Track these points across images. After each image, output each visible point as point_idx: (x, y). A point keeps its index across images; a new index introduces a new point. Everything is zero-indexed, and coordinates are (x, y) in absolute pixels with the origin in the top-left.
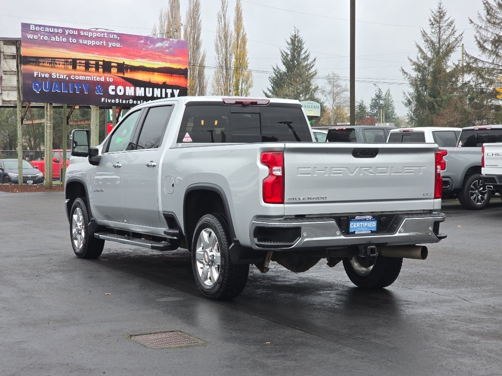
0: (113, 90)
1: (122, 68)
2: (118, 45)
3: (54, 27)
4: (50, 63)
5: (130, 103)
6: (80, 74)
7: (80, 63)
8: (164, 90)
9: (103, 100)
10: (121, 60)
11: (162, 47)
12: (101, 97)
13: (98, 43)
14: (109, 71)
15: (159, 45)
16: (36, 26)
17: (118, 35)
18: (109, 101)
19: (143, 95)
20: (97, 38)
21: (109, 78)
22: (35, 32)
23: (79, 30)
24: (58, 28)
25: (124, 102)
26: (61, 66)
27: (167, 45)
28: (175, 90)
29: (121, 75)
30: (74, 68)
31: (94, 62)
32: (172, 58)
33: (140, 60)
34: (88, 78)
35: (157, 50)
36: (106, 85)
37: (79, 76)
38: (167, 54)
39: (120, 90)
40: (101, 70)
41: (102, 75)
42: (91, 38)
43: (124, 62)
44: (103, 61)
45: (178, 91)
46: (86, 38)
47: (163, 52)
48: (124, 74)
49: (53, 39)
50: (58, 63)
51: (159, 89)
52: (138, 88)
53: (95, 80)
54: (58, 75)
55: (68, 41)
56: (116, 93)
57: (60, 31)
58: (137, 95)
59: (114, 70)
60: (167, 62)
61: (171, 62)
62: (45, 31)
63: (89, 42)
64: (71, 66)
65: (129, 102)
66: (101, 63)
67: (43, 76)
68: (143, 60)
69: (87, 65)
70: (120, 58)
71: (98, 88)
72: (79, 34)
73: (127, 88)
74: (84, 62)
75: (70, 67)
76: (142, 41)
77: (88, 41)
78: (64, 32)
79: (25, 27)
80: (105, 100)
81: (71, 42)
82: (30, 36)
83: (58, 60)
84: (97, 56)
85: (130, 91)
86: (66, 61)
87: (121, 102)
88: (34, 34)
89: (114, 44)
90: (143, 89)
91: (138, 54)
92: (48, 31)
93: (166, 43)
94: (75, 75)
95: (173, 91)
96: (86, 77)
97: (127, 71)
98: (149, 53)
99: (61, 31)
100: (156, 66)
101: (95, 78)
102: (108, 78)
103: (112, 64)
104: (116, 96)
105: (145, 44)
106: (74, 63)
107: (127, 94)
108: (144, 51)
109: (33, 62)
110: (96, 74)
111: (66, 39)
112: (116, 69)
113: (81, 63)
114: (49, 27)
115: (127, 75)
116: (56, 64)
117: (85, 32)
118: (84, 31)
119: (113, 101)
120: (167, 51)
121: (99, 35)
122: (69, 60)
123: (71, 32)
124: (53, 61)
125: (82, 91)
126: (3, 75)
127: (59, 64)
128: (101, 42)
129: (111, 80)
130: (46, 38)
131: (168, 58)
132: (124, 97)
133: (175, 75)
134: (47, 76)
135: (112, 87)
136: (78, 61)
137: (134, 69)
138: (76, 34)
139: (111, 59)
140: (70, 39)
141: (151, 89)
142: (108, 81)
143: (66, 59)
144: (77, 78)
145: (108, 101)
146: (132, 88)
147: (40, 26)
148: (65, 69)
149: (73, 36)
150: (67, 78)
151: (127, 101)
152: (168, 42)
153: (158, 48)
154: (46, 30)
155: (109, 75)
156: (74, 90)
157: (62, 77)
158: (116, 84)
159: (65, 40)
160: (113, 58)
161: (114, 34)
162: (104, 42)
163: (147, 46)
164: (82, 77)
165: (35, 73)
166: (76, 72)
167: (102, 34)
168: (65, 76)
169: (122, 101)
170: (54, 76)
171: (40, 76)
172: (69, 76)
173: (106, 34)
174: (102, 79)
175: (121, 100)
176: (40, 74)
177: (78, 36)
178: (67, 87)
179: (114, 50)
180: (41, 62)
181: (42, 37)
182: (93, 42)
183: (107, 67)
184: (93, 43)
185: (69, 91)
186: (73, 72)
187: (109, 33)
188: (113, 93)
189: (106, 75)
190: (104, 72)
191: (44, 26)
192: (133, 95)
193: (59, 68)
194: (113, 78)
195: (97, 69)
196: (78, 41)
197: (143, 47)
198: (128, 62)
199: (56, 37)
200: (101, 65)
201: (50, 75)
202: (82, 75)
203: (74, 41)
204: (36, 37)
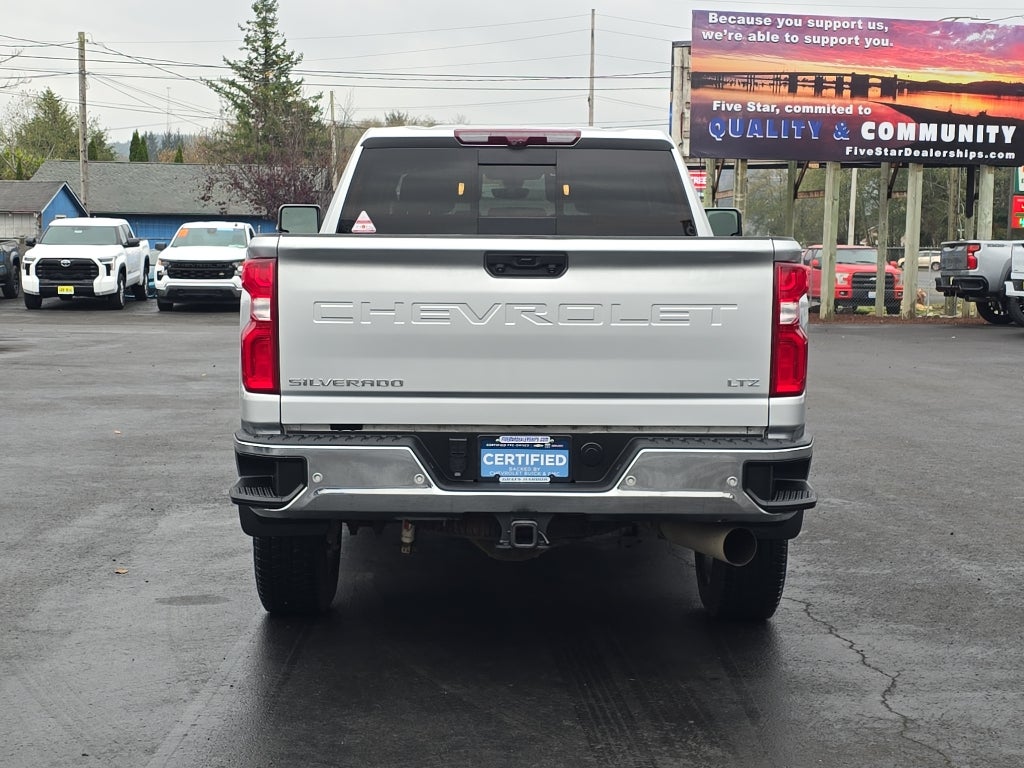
0: (870, 131)
1: (890, 86)
2: (885, 42)
3: (755, 15)
4: (744, 83)
5: (906, 154)
6: (804, 103)
7: (804, 80)
8: (980, 128)
9: (848, 150)
10: (889, 72)
11: (980, 42)
12: (845, 144)
13: (843, 40)
14: (865, 95)
15: (974, 37)
16: (720, 14)
17: (886, 22)
18: (862, 152)
19: (934, 139)
20: (842, 32)
21: (864, 107)
22: (718, 26)
23: (804, 18)
24: (763, 16)
25: (893, 153)
26: (766, 88)
27: (992, 37)
28: (1005, 128)
29: (889, 101)
30: (793, 90)
31: (834, 78)
32: (1002, 63)
33: (930, 69)
34: (820, 110)
35: (969, 48)
36: (855, 121)
37: (801, 105)
38: (991, 55)
39: (886, 131)
40: (847, 93)
41: (848, 101)
42: (831, 32)
43: (896, 76)
44: (853, 75)
45: (1013, 128)
46: (821, 32)
47: (981, 52)
48: (894, 98)
49: (753, 37)
50: (759, 82)
51: (971, 127)
52: (923, 126)
53: (834, 112)
54: (759, 106)
55: (782, 40)
56: (877, 136)
57: (767, 21)
58: (922, 139)
59: (874, 92)
60: (990, 71)
61: (999, 70)
62: (736, 23)
63: (824, 40)
64: (787, 87)
65: (903, 153)
66: (848, 79)
67: (730, 109)
68: (937, 70)
69: (819, 84)
70: (887, 68)
71: (840, 128)
72: (805, 25)
73: (901, 126)
74: (813, 78)
75: (785, 89)
76: (938, 33)
77: (823, 38)
78: (774, 24)
79: (700, 17)
80: (853, 150)
81: (788, 41)
82: (707, 35)
83: (760, 76)
84: (839, 65)
85: (907, 131)
86: (776, 78)
87: (886, 154)
88: (715, 31)
89: (877, 42)
90: (934, 127)
91: (927, 58)
92: (743, 23)
93: (989, 33)
94: (793, 104)
95: (1000, 129)
96: (816, 108)
97: (901, 92)
98: (952, 55)
99: (770, 20)
100: (965, 81)
101: (834, 108)
102: (860, 108)
103: (871, 81)
104: (877, 142)
105: (944, 36)
106: (792, 81)
107: (900, 138)
108: (941, 50)
109: (711, 82)
110: (838, 101)
111: (778, 37)
112: (879, 90)
113: (807, 81)
114: (746, 15)
115: (900, 101)
116: (756, 84)
117: (817, 21)
118: (815, 18)
119: (870, 152)
120: (992, 48)
121: (846, 25)
122: (783, 77)
123: (789, 22)
124: (750, 80)
125: (805, 133)
126: (686, 110)
127: (763, 84)
128: (850, 39)
129: (868, 111)
130: (738, 36)
131: (992, 62)
132: (894, 143)
133: (1007, 97)
134: (738, 108)
135: (868, 126)
136: (800, 78)
137: (917, 88)
138: (800, 25)
139: (869, 70)
140: (787, 36)
141: (952, 127)
142: (861, 113)
143: (777, 74)
144: (797, 109)
145: (858, 152)
146: (912, 126)
147: (728, 14)
148: (774, 93)
149: (793, 30)
150: (778, 111)
151: (900, 151)
152: (995, 31)
153: (971, 44)
154: (739, 22)
155: (864, 102)
156: (790, 132)
157: (766, 109)
158: (877, 119)
159: (775, 38)
160: (873, 67)
161: (877, 20)
162: (857, 38)
163: (945, 41)
164: (808, 108)
165: (715, 102)
166: (797, 99)
167: (853, 23)
168: (773, 107)
169: (889, 152)
170: (751, 108)
171: (723, 109)
172: (781, 106)
173: (860, 22)
174: (849, 111)
175: (886, 150)
176: (723, 106)
177: (804, 30)
178: (776, 129)
179: (876, 53)
180: (726, 83)
181: (730, 34)
182: (832, 38)
183: (860, 86)
184: (833, 41)
185: (780, 135)
186: (790, 99)
187: (866, 20)
188: (871, 137)
189: (857, 101)
190: (852, 96)
191: (737, 14)
192: (913, 138)
193: (762, 92)
194: (871, 107)
195: (839, 91)
196: (802, 39)
197: (939, 44)
198: (904, 74)
199: (759, 33)
200: (847, 83)
201: (744, 106)
202: (808, 104)
203: (795, 38)
204: (718, 35)
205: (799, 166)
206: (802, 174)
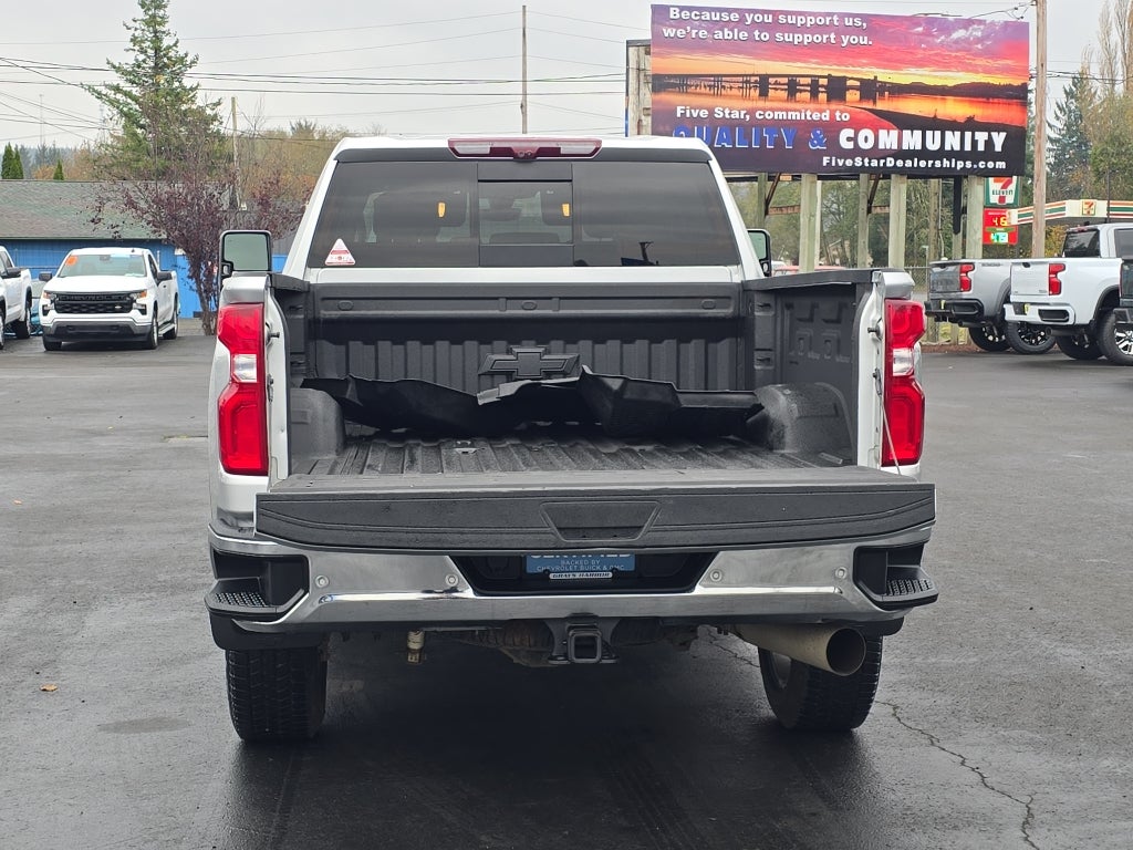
0: (849, 139)
1: (870, 89)
2: (864, 41)
3: (721, 10)
4: (710, 86)
5: (888, 165)
6: (777, 109)
7: (776, 83)
8: (968, 135)
9: (825, 160)
10: (868, 73)
11: (966, 40)
12: (821, 154)
13: (817, 38)
14: (842, 98)
15: (960, 34)
16: (682, 9)
17: (864, 17)
18: (841, 163)
19: (919, 147)
20: (816, 29)
21: (842, 112)
22: (680, 23)
23: (775, 13)
24: (729, 11)
25: (874, 163)
26: (735, 92)
27: (979, 34)
28: (994, 134)
29: (870, 106)
30: (764, 94)
31: (809, 80)
32: (990, 63)
33: (913, 70)
34: (793, 115)
35: (954, 46)
36: (833, 128)
37: (773, 110)
38: (978, 55)
39: (866, 138)
40: (823, 96)
41: (825, 106)
42: (803, 29)
43: (876, 77)
44: (829, 77)
45: (1003, 135)
46: (793, 28)
47: (968, 51)
48: (875, 102)
49: (719, 35)
50: (727, 85)
51: (958, 134)
52: (906, 133)
53: (809, 118)
54: (727, 111)
55: (751, 38)
56: (856, 144)
57: (735, 17)
58: (905, 147)
59: (853, 96)
60: (977, 72)
61: (987, 71)
62: (700, 19)
63: (797, 38)
64: (758, 91)
65: (885, 164)
66: (823, 82)
67: (695, 115)
68: (921, 71)
69: (792, 87)
70: (866, 69)
71: (816, 136)
72: (776, 21)
73: (882, 133)
74: (785, 80)
75: (755, 93)
76: (920, 29)
77: (796, 36)
78: (742, 20)
79: (659, 12)
80: (831, 160)
81: (757, 39)
82: (668, 32)
83: (728, 79)
84: (813, 66)
85: (888, 139)
86: (745, 80)
87: (867, 165)
88: (678, 28)
89: (854, 39)
90: (918, 133)
91: (909, 57)
92: (708, 18)
93: (975, 30)
94: (765, 110)
95: (990, 136)
96: (790, 114)
97: (882, 95)
98: (936, 55)
99: (737, 16)
100: (951, 83)
101: (809, 113)
102: (838, 114)
103: (849, 83)
104: (857, 152)
105: (927, 33)
106: (763, 84)
107: (881, 146)
108: (924, 49)
109: (674, 86)
110: (812, 106)
111: (746, 35)
112: (858, 93)
113: (780, 84)
114: (711, 10)
115: (881, 106)
116: (723, 87)
117: (789, 17)
118: (786, 13)
119: (849, 163)
120: (979, 46)
121: (821, 21)
122: (753, 79)
123: (759, 18)
124: (717, 82)
125: (778, 143)
126: (643, 117)
127: (731, 88)
128: (825, 37)
129: (846, 117)
130: (703, 33)
131: (980, 62)
132: (876, 152)
133: (996, 100)
134: (704, 113)
135: (847, 133)
136: (771, 80)
137: (899, 91)
138: (770, 20)
139: (847, 71)
140: (756, 33)
141: (938, 133)
142: (838, 119)
143: (747, 76)
144: (769, 115)
145: (836, 163)
146: (894, 133)
147: (690, 9)
148: (744, 97)
149: (763, 26)
150: (748, 117)
151: (882, 161)
152: (982, 27)
153: (956, 42)
154: (703, 18)
155: (842, 107)
156: (762, 141)
157: (736, 115)
158: (856, 125)
159: (744, 35)
160: (851, 68)
161: (854, 16)
162: (833, 36)
163: (930, 39)
164: (781, 114)
165: (679, 108)
166: (768, 104)
167: (828, 19)
168: (743, 113)
169: (869, 163)
170: (719, 114)
171: (688, 115)
172: (751, 112)
173: (835, 18)
174: (826, 116)
175: (866, 160)
176: (688, 111)
177: (774, 27)
178: (746, 137)
179: (855, 53)
180: (691, 86)
181: (694, 31)
182: (806, 36)
183: (837, 89)
184: (807, 39)
185: (750, 145)
186: (761, 104)
187: (842, 16)
188: (850, 145)
189: (833, 106)
190: (829, 100)
191: (701, 9)
192: (895, 147)
193: (731, 97)
194: (849, 112)
195: (814, 94)
196: (773, 37)
197: (921, 42)
198: (885, 76)
199: (726, 30)
200: (822, 86)
201: (711, 112)
202: (782, 110)
203: (766, 36)
204: (681, 33)
205: (770, 179)
206: (774, 188)
